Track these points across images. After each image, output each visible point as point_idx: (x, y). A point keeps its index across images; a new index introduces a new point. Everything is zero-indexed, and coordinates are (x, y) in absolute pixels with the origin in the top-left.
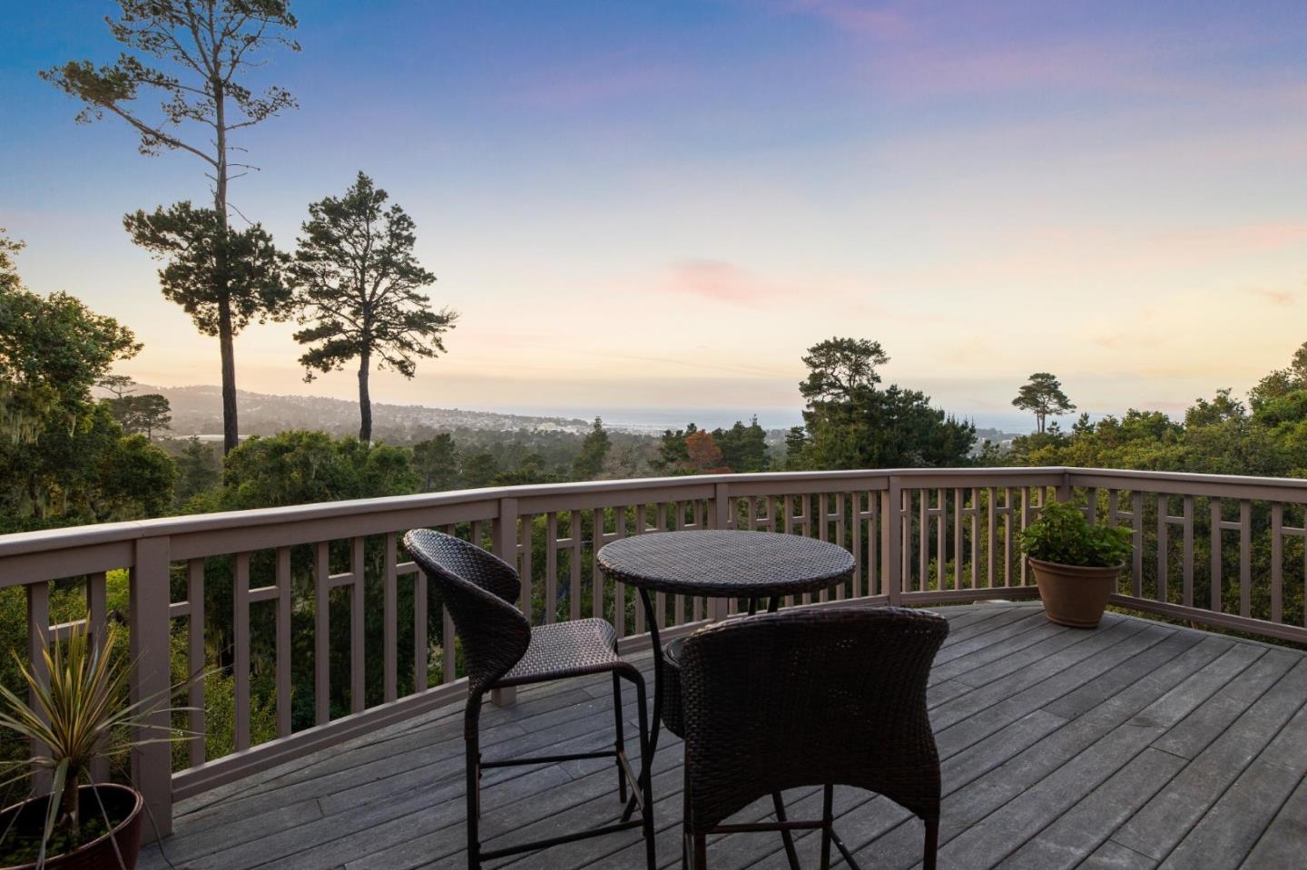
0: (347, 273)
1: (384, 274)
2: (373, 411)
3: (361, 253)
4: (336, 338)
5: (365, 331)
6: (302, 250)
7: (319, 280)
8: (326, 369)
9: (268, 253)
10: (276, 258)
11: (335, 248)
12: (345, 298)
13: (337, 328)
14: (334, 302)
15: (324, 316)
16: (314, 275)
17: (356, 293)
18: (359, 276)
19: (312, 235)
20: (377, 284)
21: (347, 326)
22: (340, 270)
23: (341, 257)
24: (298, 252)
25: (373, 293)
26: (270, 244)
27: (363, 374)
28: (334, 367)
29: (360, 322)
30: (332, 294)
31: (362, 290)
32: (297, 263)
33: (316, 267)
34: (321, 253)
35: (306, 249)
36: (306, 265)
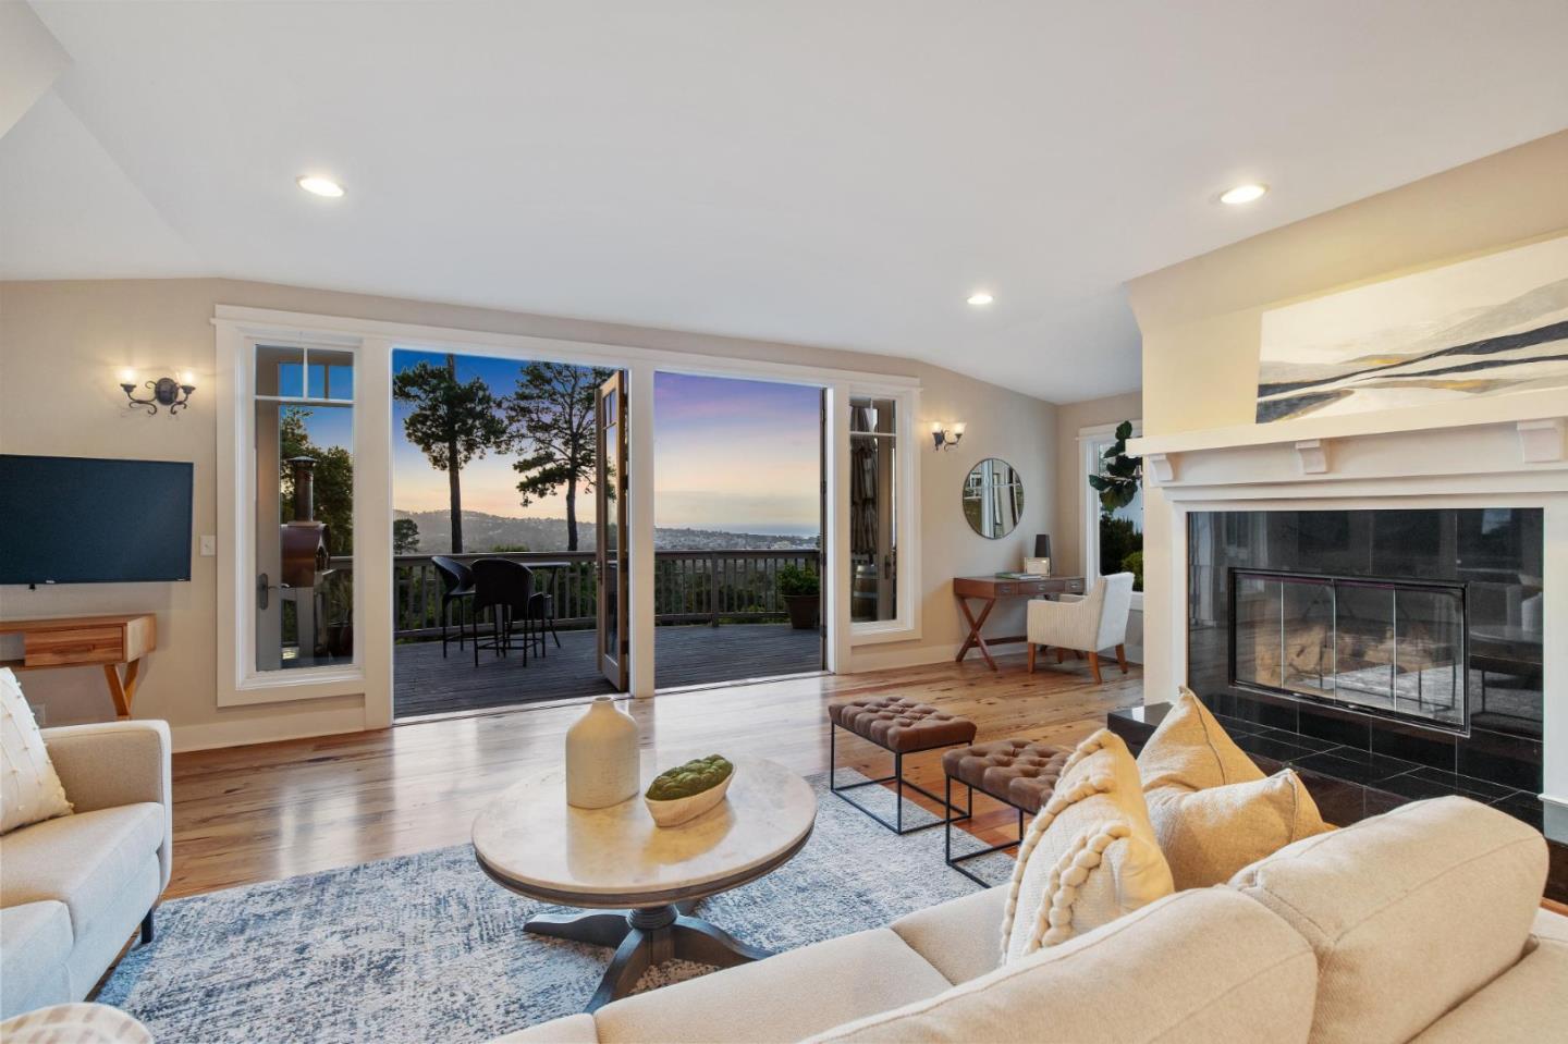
0: (558, 409)
1: (588, 409)
2: (578, 529)
3: (570, 391)
4: (548, 466)
5: (573, 459)
6: (520, 392)
7: (534, 416)
8: (542, 494)
9: (486, 400)
10: (492, 404)
11: (547, 387)
12: (556, 431)
13: (549, 457)
14: (547, 435)
15: (541, 448)
16: (530, 412)
17: (565, 426)
18: (568, 410)
19: (529, 378)
20: (583, 417)
21: (558, 455)
22: (552, 406)
23: (552, 396)
24: (517, 393)
25: (580, 425)
26: (487, 393)
27: (571, 498)
28: (549, 492)
29: (569, 452)
30: (546, 428)
31: (570, 422)
32: (516, 402)
33: (532, 405)
34: (535, 392)
35: (524, 389)
36: (523, 404)
